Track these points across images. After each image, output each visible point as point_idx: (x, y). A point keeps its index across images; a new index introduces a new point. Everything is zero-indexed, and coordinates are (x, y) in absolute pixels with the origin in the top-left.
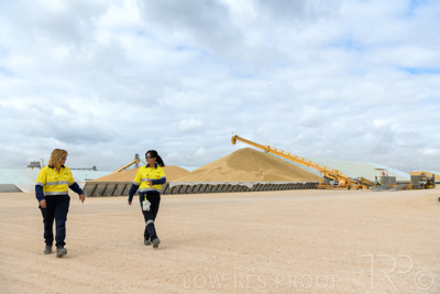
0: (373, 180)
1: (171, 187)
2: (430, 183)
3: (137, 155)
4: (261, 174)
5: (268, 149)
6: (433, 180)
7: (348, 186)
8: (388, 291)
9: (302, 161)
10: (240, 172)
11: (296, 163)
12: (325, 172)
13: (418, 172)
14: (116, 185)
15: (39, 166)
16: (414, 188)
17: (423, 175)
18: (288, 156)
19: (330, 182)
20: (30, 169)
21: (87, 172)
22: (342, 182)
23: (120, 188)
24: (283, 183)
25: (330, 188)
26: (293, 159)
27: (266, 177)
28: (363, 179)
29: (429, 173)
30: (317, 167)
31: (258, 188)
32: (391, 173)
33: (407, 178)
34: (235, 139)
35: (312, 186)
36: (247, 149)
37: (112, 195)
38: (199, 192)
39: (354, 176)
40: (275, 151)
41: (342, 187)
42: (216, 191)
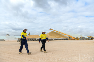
0: (80, 38)
1: (37, 39)
2: (92, 39)
3: (29, 33)
4: (56, 37)
5: (57, 32)
6: (92, 38)
7: (74, 39)
8: (83, 61)
9: (65, 34)
10: (51, 36)
11: (63, 34)
12: (70, 36)
13: (89, 36)
15: (8, 35)
16: (89, 40)
17: (90, 37)
18: (62, 33)
19: (71, 38)
20: (6, 36)
21: (18, 36)
22: (73, 38)
24: (61, 39)
25: (71, 40)
26: (63, 33)
28: (78, 38)
29: (92, 36)
30: (68, 35)
31: (55, 40)
32: (84, 36)
33: (87, 37)
34: (50, 29)
35: (67, 39)
36: (53, 32)
39: (76, 37)
40: (59, 32)
41: (73, 39)
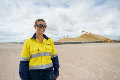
5: (90, 33)
7: (111, 42)
9: (99, 36)
12: (104, 38)
14: (59, 42)
18: (95, 35)
19: (106, 41)
22: (109, 41)
23: (60, 43)
27: (89, 40)
28: (115, 40)
30: (102, 37)
31: (85, 42)
34: (82, 31)
35: (101, 42)
36: (86, 34)
37: (59, 44)
38: (74, 44)
40: (92, 34)
41: (109, 42)
42: (78, 43)
